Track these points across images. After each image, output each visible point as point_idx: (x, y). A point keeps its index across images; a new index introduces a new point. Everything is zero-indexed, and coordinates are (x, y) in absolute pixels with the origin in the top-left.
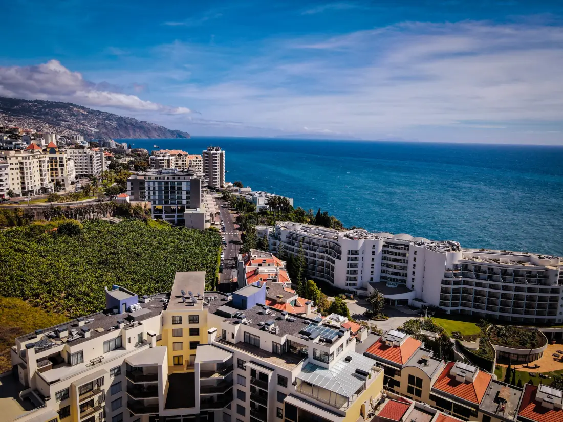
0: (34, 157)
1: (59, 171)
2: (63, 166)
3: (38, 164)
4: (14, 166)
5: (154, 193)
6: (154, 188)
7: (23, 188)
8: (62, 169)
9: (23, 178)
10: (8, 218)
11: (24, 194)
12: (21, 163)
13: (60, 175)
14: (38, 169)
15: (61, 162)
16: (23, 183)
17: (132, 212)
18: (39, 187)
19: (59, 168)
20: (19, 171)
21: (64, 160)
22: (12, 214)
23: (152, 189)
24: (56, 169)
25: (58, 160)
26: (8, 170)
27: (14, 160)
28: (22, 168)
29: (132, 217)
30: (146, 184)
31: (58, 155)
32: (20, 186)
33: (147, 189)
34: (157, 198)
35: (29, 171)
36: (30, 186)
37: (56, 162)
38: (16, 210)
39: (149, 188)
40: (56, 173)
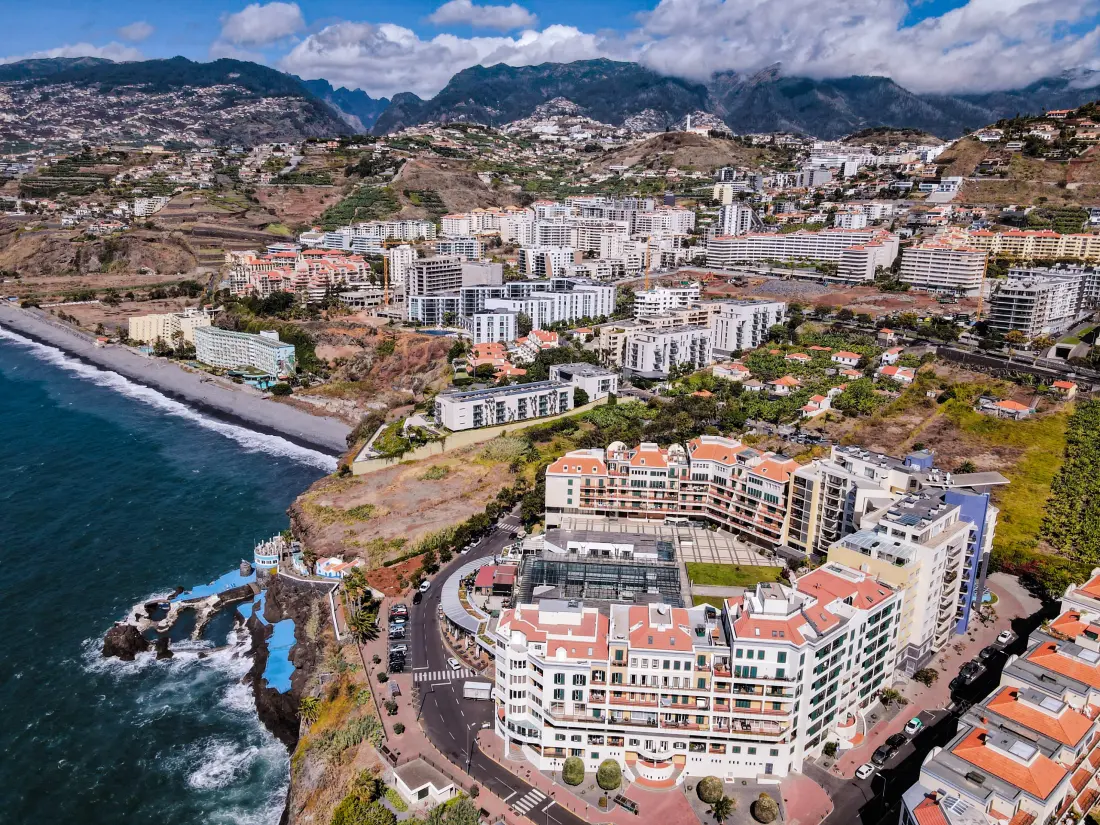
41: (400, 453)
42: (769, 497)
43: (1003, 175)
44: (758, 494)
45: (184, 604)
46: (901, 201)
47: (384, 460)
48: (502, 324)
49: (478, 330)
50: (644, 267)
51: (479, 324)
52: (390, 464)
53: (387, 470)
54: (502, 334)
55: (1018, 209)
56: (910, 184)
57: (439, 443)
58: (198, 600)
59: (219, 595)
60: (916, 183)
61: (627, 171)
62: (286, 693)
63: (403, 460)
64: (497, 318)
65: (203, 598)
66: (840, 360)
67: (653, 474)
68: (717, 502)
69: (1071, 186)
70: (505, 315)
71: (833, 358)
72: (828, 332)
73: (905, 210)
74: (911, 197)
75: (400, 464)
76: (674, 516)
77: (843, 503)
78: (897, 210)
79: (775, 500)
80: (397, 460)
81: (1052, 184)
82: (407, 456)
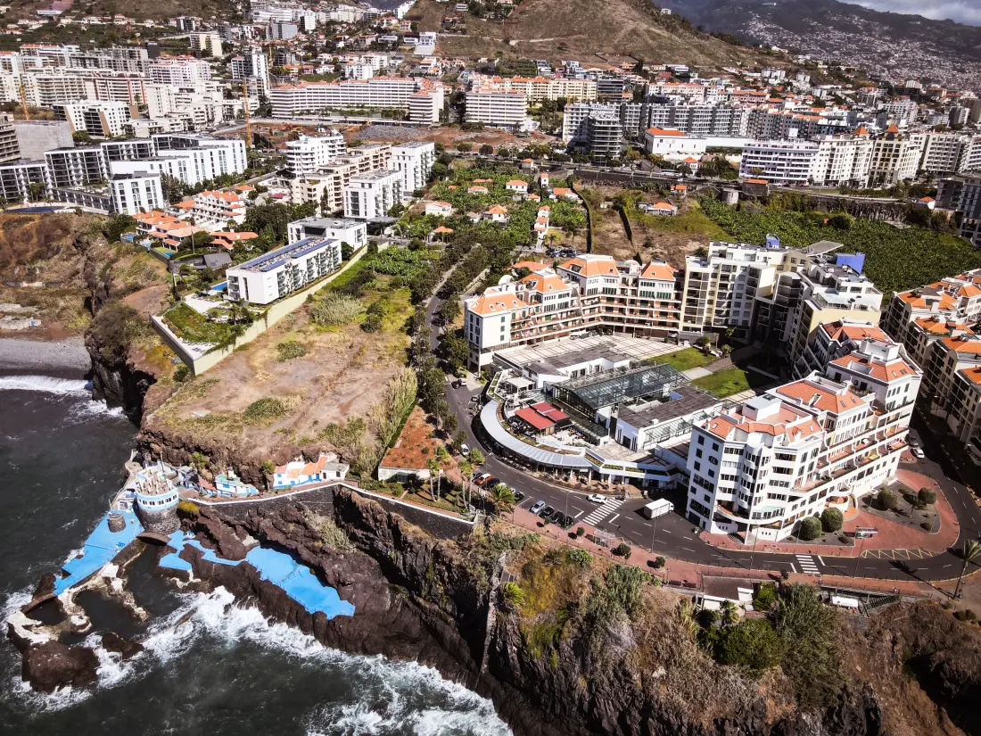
0: (852, 143)
1: (891, 162)
2: (898, 156)
3: (854, 152)
4: (825, 153)
5: (971, 202)
6: (973, 196)
7: (828, 177)
8: (895, 161)
9: (830, 166)
10: (793, 202)
11: (826, 183)
12: (834, 149)
13: (890, 167)
14: (853, 157)
15: (897, 151)
16: (829, 171)
17: (929, 222)
18: (847, 178)
19: (892, 159)
20: (828, 158)
21: (901, 149)
22: (798, 200)
23: (970, 196)
24: (888, 160)
25: (894, 148)
26: (817, 156)
27: (827, 146)
28: (832, 155)
29: (927, 226)
30: (963, 190)
31: (895, 142)
32: (824, 174)
33: (963, 194)
34: (973, 208)
35: (839, 158)
36: (835, 175)
37: (891, 150)
38: (803, 196)
39: (966, 195)
40: (887, 165)
41: (232, 340)
42: (660, 295)
43: (464, 32)
44: (651, 295)
45: (74, 590)
46: (393, 54)
47: (220, 351)
48: (148, 189)
49: (123, 198)
50: (209, 121)
51: (122, 192)
52: (226, 354)
53: (227, 360)
54: (150, 202)
55: (489, 60)
56: (396, 38)
57: (263, 320)
58: (89, 578)
59: (114, 561)
60: (400, 37)
61: (62, 16)
62: (355, 614)
63: (237, 346)
64: (142, 183)
65: (95, 574)
66: (514, 188)
67: (560, 296)
68: (609, 309)
69: (513, 43)
70: (150, 179)
71: (508, 187)
72: (474, 167)
73: (400, 62)
74: (400, 50)
75: (235, 351)
76: (576, 331)
77: (733, 286)
78: (392, 62)
79: (668, 296)
80: (231, 347)
81: (500, 41)
82: (240, 341)
